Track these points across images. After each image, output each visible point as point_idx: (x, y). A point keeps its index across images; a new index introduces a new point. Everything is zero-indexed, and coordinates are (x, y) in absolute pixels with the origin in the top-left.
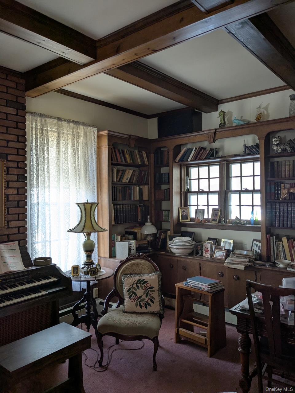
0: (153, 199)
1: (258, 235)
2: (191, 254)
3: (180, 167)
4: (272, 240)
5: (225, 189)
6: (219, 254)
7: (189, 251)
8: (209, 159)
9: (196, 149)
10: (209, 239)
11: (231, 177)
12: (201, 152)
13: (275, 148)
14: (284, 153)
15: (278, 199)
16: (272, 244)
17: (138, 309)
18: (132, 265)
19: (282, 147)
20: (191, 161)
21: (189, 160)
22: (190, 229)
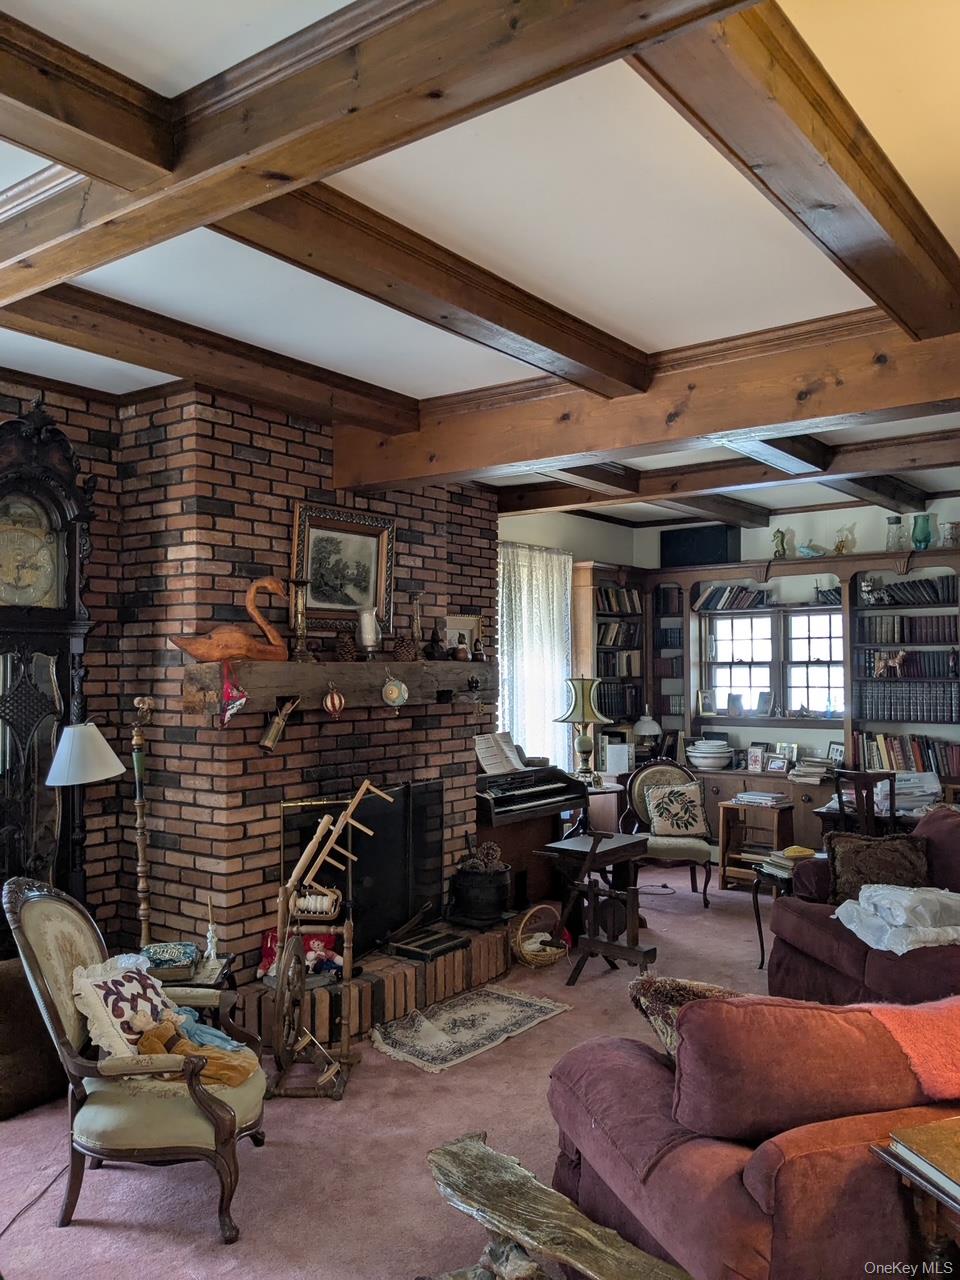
0: (650, 674)
1: (839, 735)
2: (729, 766)
3: (700, 617)
4: (861, 741)
5: (782, 659)
6: (776, 765)
7: (725, 762)
8: (755, 607)
9: (732, 589)
10: (754, 744)
11: (792, 639)
12: (741, 595)
13: (865, 596)
14: (880, 604)
15: (870, 675)
16: (861, 745)
17: (675, 831)
18: (654, 773)
19: (876, 596)
20: (722, 609)
21: (719, 607)
22: (717, 729)
